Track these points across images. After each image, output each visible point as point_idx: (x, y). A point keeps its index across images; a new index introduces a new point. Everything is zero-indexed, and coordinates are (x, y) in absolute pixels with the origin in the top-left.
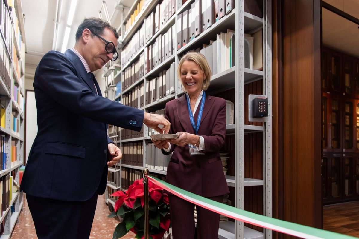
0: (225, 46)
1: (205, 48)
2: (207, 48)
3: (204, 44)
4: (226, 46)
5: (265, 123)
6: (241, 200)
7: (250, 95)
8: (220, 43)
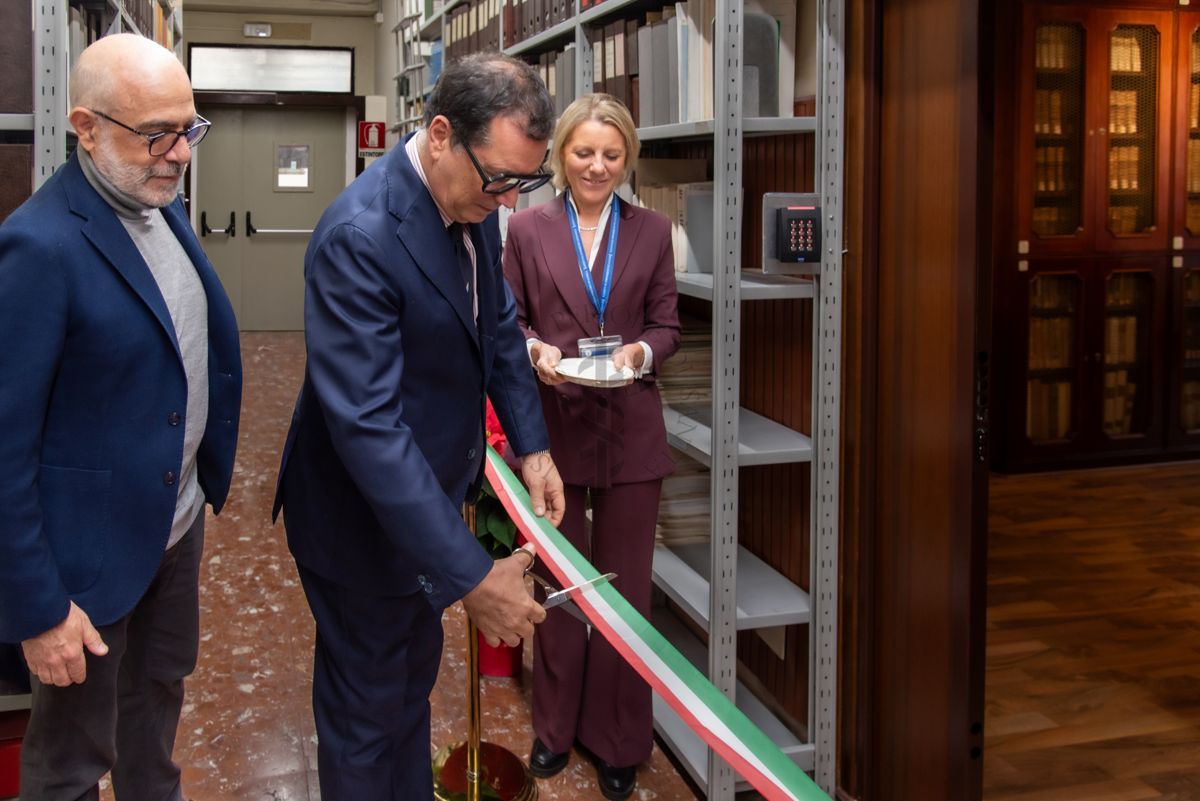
0: (701, 37)
1: (650, 29)
2: (655, 28)
3: (650, 10)
4: (705, 36)
5: (818, 277)
6: (728, 507)
7: (768, 194)
8: (685, 29)
